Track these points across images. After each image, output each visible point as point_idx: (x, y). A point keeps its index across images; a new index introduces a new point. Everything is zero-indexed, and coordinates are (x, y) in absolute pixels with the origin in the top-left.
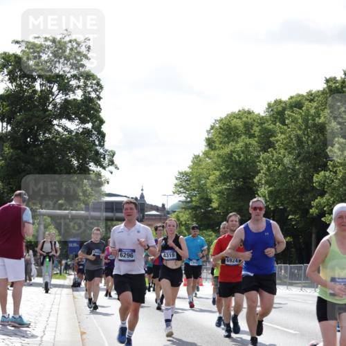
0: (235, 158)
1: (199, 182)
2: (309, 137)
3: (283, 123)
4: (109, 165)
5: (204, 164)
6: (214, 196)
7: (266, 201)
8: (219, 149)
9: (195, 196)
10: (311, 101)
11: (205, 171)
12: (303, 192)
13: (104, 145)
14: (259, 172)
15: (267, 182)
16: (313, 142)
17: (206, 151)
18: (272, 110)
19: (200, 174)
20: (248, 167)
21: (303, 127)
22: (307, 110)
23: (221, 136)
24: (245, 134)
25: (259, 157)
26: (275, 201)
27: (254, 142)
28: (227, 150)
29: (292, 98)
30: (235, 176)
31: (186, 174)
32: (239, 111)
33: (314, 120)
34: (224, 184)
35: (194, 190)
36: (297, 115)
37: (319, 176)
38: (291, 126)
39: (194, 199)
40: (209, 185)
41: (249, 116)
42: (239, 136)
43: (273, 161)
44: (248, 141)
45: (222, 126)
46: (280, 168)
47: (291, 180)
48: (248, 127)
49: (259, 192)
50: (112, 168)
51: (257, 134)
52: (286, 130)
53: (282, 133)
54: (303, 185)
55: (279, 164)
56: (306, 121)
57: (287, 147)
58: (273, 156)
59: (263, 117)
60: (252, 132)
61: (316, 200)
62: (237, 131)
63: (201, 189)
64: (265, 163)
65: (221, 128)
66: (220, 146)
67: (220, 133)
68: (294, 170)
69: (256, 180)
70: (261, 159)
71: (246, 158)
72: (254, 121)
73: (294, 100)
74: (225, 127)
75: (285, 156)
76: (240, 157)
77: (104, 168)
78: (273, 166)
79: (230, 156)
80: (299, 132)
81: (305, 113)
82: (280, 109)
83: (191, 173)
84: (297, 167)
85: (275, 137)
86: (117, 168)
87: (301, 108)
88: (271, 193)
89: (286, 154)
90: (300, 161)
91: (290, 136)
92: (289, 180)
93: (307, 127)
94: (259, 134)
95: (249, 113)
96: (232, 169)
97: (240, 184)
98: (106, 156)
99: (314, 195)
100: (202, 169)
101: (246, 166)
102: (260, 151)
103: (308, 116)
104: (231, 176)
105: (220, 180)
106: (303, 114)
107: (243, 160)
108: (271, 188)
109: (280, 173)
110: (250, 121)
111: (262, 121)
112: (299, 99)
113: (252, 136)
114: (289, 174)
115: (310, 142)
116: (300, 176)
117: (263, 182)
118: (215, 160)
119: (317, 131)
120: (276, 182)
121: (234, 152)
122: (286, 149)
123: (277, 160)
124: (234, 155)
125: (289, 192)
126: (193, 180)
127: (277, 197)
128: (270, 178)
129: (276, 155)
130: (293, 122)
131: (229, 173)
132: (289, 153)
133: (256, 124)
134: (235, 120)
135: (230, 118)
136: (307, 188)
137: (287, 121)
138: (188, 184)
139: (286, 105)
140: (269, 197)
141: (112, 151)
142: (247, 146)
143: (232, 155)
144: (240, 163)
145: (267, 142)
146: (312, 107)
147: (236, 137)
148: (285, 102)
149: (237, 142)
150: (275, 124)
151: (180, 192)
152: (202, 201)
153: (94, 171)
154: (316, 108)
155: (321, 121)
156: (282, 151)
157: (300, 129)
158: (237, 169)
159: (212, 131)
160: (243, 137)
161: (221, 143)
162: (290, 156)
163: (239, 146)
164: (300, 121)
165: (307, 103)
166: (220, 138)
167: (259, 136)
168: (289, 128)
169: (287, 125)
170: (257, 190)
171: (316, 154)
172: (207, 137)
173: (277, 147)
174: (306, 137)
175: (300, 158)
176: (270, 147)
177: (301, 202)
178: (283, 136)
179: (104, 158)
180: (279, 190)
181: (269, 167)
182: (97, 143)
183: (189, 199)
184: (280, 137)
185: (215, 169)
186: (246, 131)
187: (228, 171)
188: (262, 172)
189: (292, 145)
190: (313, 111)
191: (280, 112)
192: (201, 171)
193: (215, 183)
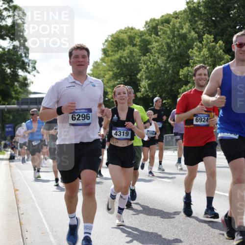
0: (123, 62)
2: (175, 43)
3: (157, 35)
4: (32, 71)
5: (101, 67)
6: (109, 90)
7: (147, 91)
8: (112, 56)
10: (176, 18)
11: (102, 72)
12: (173, 82)
13: (28, 57)
14: (141, 70)
15: (147, 78)
16: (179, 47)
17: (102, 58)
18: (149, 26)
19: (100, 74)
20: (132, 67)
21: (171, 37)
22: (174, 24)
23: (112, 46)
24: (130, 44)
25: (140, 60)
26: (153, 90)
27: (136, 49)
28: (117, 56)
29: (162, 16)
30: (123, 74)
32: (125, 28)
33: (179, 31)
34: (116, 81)
36: (167, 28)
37: (184, 71)
38: (162, 36)
40: (105, 81)
41: (132, 31)
42: (125, 46)
43: (150, 62)
44: (132, 49)
45: (113, 39)
46: (156, 67)
47: (164, 75)
48: (131, 39)
49: (141, 85)
50: (34, 73)
51: (138, 43)
52: (158, 40)
53: (156, 42)
54: (172, 78)
55: (155, 64)
56: (173, 32)
57: (160, 51)
58: (150, 58)
59: (142, 31)
60: (135, 42)
61: (182, 88)
62: (124, 42)
64: (145, 64)
65: (112, 41)
66: (112, 53)
67: (112, 44)
68: (165, 67)
69: (139, 76)
70: (142, 61)
71: (131, 61)
72: (136, 34)
73: (164, 18)
74: (115, 39)
75: (158, 58)
76: (126, 61)
77: (29, 73)
78: (151, 65)
79: (120, 60)
80: (169, 41)
81: (172, 26)
82: (154, 25)
83: (93, 74)
84: (168, 65)
85: (151, 45)
86: (38, 72)
87: (169, 23)
88: (149, 85)
89: (160, 56)
90: (170, 61)
91: (162, 44)
92: (162, 75)
93: (174, 36)
94: (139, 44)
95: (132, 29)
96: (122, 69)
97: (127, 80)
98: (30, 64)
99: (181, 85)
100: (100, 71)
101: (131, 67)
102: (140, 56)
103: (174, 29)
104: (121, 74)
105: (113, 78)
106: (171, 27)
107: (129, 63)
108: (149, 82)
109: (156, 70)
110: (133, 35)
111: (141, 34)
112: (167, 17)
113: (134, 45)
114: (163, 70)
115: (176, 47)
116: (170, 72)
117: (144, 77)
118: (109, 64)
119: (181, 39)
120: (153, 77)
121: (122, 57)
122: (159, 53)
123: (153, 61)
124: (123, 59)
125: (163, 83)
127: (154, 87)
128: (148, 74)
129: (152, 58)
130: (163, 33)
132: (162, 56)
133: (137, 36)
134: (122, 34)
135: (119, 33)
136: (176, 80)
137: (159, 33)
139: (158, 22)
140: (148, 88)
141: (34, 61)
142: (131, 52)
143: (120, 59)
144: (127, 65)
145: (145, 49)
147: (123, 47)
148: (158, 20)
149: (124, 50)
150: (151, 36)
153: (21, 76)
154: (180, 23)
155: (183, 32)
156: (157, 55)
157: (169, 38)
158: (125, 69)
159: (106, 43)
160: (128, 46)
161: (112, 51)
162: (162, 58)
163: (126, 53)
164: (169, 32)
165: (173, 19)
166: (112, 47)
168: (161, 38)
169: (159, 36)
170: (140, 83)
171: (181, 55)
172: (103, 48)
173: (153, 52)
175: (169, 59)
176: (148, 52)
177: (171, 90)
178: (157, 44)
179: (29, 66)
180: (155, 83)
181: (148, 66)
182: (23, 55)
184: (155, 44)
185: (109, 70)
186: (130, 42)
187: (119, 71)
188: (142, 70)
189: (163, 50)
190: (177, 25)
191: (154, 27)
192: (99, 72)
193: (109, 80)
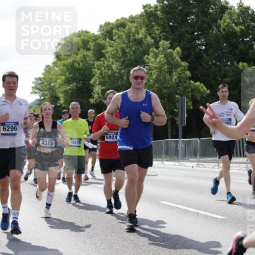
0: (76, 66)
1: (50, 85)
2: (131, 48)
3: (112, 39)
6: (61, 95)
7: (100, 98)
8: (64, 59)
9: (47, 95)
10: (132, 22)
14: (94, 76)
15: (100, 83)
16: (134, 52)
17: (55, 62)
18: (103, 30)
19: (51, 79)
20: (86, 72)
21: (127, 42)
22: (129, 29)
24: (83, 48)
25: (93, 65)
27: (90, 54)
28: (70, 60)
29: (117, 20)
30: (76, 79)
31: (40, 79)
32: (79, 31)
33: (134, 36)
34: (69, 85)
35: (46, 90)
36: (122, 33)
38: (118, 41)
39: (46, 97)
40: (57, 86)
41: (86, 35)
42: (79, 50)
43: (104, 67)
44: (86, 53)
46: (110, 72)
47: (118, 81)
48: (85, 44)
49: (94, 91)
51: (92, 48)
52: (113, 44)
53: (111, 46)
55: (109, 70)
56: (128, 37)
57: (114, 57)
58: (104, 63)
59: (96, 35)
60: (89, 46)
63: (52, 89)
64: (98, 69)
66: (65, 57)
68: (120, 73)
69: (92, 82)
70: (95, 66)
71: (84, 65)
73: (119, 22)
75: (113, 63)
76: (79, 65)
78: (105, 71)
79: (72, 64)
80: (124, 46)
81: (128, 31)
82: (109, 29)
83: (44, 78)
84: (123, 71)
85: (105, 49)
87: (124, 27)
88: (103, 91)
89: (114, 61)
90: (125, 67)
91: (116, 49)
92: (116, 81)
93: (129, 41)
94: (94, 48)
95: (86, 32)
96: (74, 74)
97: (80, 85)
100: (53, 75)
101: (84, 71)
102: (94, 61)
103: (130, 33)
104: (73, 79)
105: (65, 82)
106: (126, 32)
107: (82, 67)
108: (103, 88)
109: (110, 76)
110: (86, 38)
111: (95, 38)
112: (122, 21)
113: (88, 49)
114: (117, 76)
115: (132, 53)
116: (125, 78)
117: (97, 83)
118: (62, 68)
119: (137, 45)
120: (106, 82)
121: (75, 61)
122: (114, 58)
123: (107, 67)
124: (76, 64)
126: (46, 83)
128: (102, 80)
129: (106, 63)
130: (118, 38)
131: (72, 77)
132: (116, 61)
133: (91, 40)
137: (114, 38)
138: (41, 87)
139: (113, 25)
140: (102, 94)
142: (85, 57)
143: (73, 64)
144: (80, 69)
145: (99, 53)
146: (133, 26)
148: (113, 24)
149: (77, 54)
150: (105, 40)
151: (36, 93)
152: (52, 99)
154: (136, 27)
155: (139, 37)
156: (111, 60)
157: (124, 43)
158: (77, 74)
160: (82, 50)
162: (117, 63)
163: (79, 57)
164: (124, 37)
165: (129, 23)
167: (94, 50)
168: (116, 42)
169: (114, 40)
170: (93, 89)
171: (136, 61)
173: (108, 57)
174: (129, 49)
175: (124, 65)
176: (102, 57)
178: (111, 49)
181: (101, 72)
183: (42, 98)
184: (109, 49)
185: (62, 75)
186: (84, 46)
187: (71, 75)
188: (96, 75)
189: (118, 55)
190: (133, 30)
191: (109, 31)
192: (51, 76)
193: (61, 85)
